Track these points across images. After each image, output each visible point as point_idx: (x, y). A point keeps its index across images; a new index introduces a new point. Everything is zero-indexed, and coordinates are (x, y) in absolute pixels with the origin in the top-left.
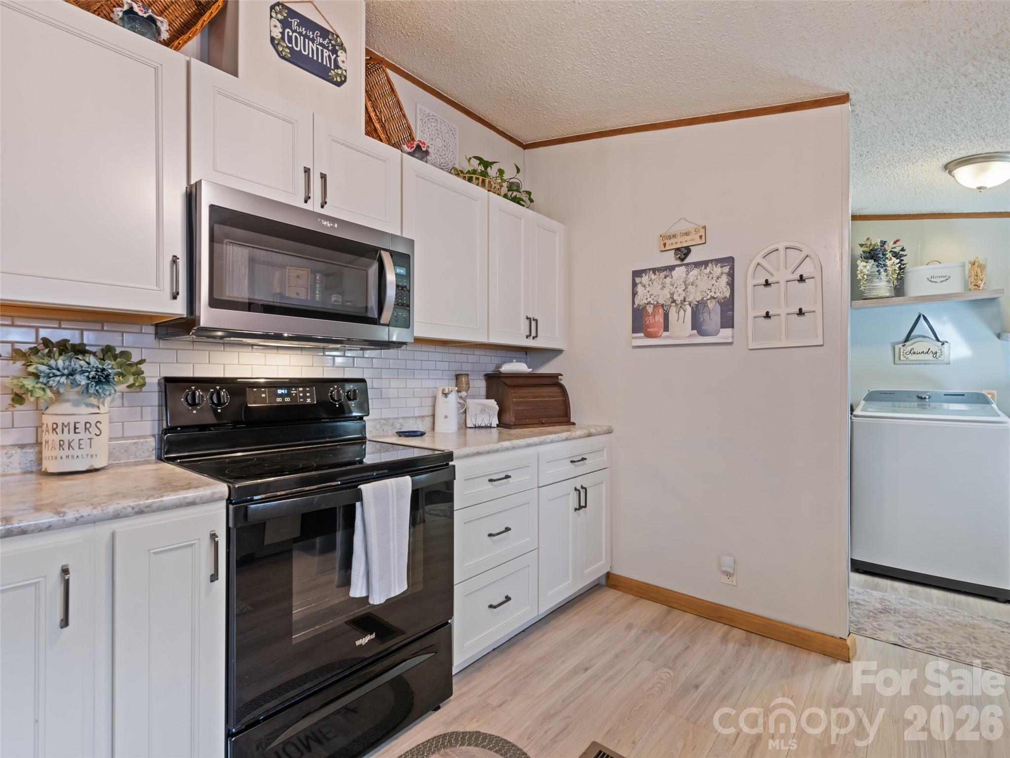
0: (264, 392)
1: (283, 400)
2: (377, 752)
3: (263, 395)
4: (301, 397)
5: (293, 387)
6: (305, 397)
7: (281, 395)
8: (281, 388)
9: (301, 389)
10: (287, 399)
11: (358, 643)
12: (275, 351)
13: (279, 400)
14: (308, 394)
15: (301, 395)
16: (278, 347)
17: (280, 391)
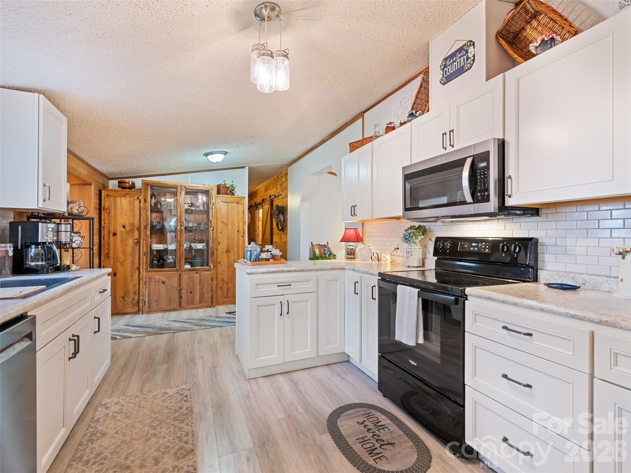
0: (466, 244)
1: (474, 249)
2: (421, 427)
3: (466, 246)
4: (483, 248)
5: (480, 242)
6: (485, 248)
7: (474, 247)
8: (475, 243)
9: (484, 244)
10: (476, 249)
11: (410, 361)
12: (484, 222)
13: (472, 249)
14: (487, 247)
15: (483, 247)
16: (473, 221)
17: (473, 244)
